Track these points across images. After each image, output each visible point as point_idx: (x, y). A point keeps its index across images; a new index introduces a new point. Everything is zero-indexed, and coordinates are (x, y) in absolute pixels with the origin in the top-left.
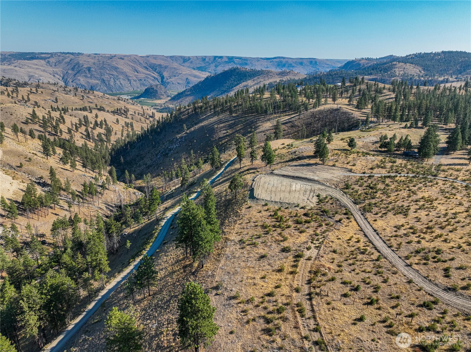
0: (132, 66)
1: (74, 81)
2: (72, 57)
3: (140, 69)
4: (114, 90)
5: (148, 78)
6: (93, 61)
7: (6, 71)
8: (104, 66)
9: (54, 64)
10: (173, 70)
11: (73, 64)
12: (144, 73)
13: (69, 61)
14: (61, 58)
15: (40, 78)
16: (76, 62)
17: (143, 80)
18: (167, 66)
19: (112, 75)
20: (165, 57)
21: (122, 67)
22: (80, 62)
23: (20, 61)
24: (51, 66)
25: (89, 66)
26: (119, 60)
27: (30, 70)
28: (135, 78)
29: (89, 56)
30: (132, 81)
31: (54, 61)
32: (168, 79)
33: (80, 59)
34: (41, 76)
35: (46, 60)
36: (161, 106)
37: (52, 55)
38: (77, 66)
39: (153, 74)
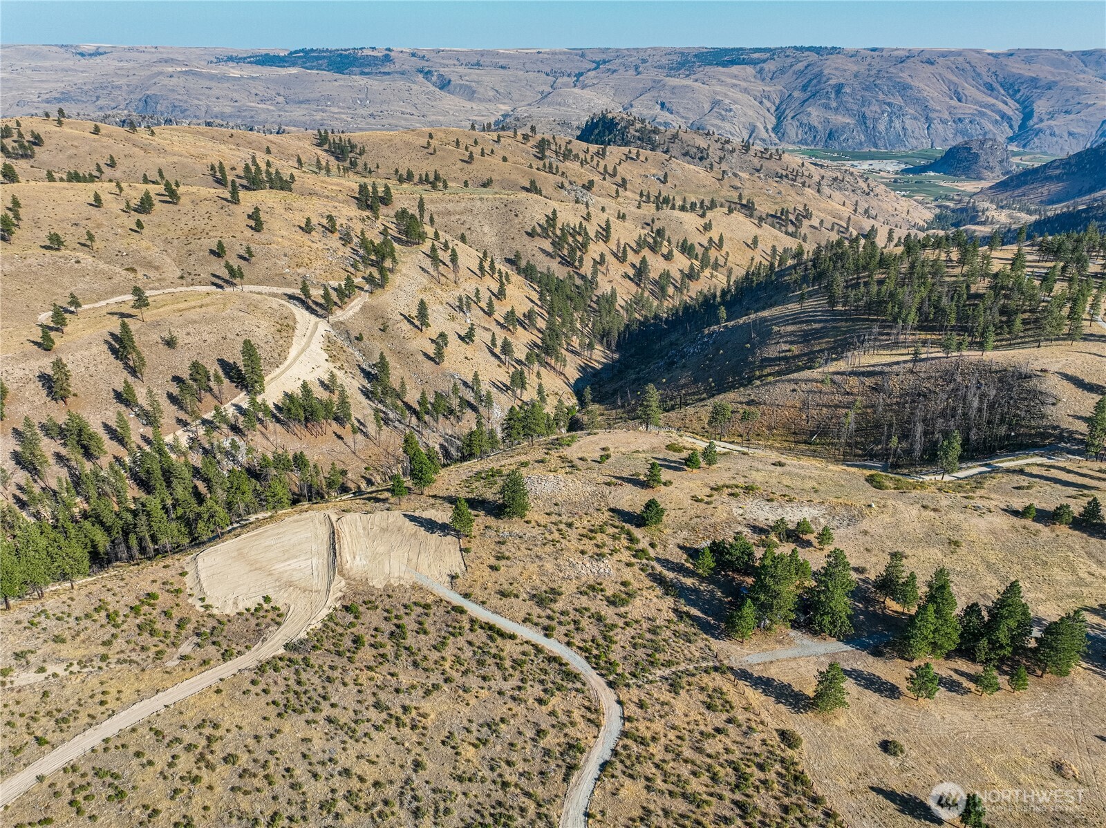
0: (950, 81)
1: (798, 117)
2: (813, 57)
3: (970, 90)
4: (880, 143)
5: (982, 114)
6: (856, 68)
7: (676, 91)
8: (878, 82)
9: (770, 75)
10: (1069, 95)
11: (809, 76)
12: (976, 102)
13: (803, 68)
14: (789, 60)
15: (733, 107)
16: (817, 70)
17: (967, 121)
18: (1056, 83)
19: (889, 104)
20: (1065, 54)
21: (921, 85)
22: (826, 72)
23: (708, 68)
24: (763, 80)
25: (841, 80)
26: (920, 66)
27: (718, 88)
28: (946, 116)
29: (854, 55)
30: (936, 125)
31: (773, 68)
32: (1041, 121)
33: (828, 63)
34: (735, 102)
35: (758, 67)
36: (960, 201)
37: (772, 53)
38: (814, 82)
39: (1001, 106)
